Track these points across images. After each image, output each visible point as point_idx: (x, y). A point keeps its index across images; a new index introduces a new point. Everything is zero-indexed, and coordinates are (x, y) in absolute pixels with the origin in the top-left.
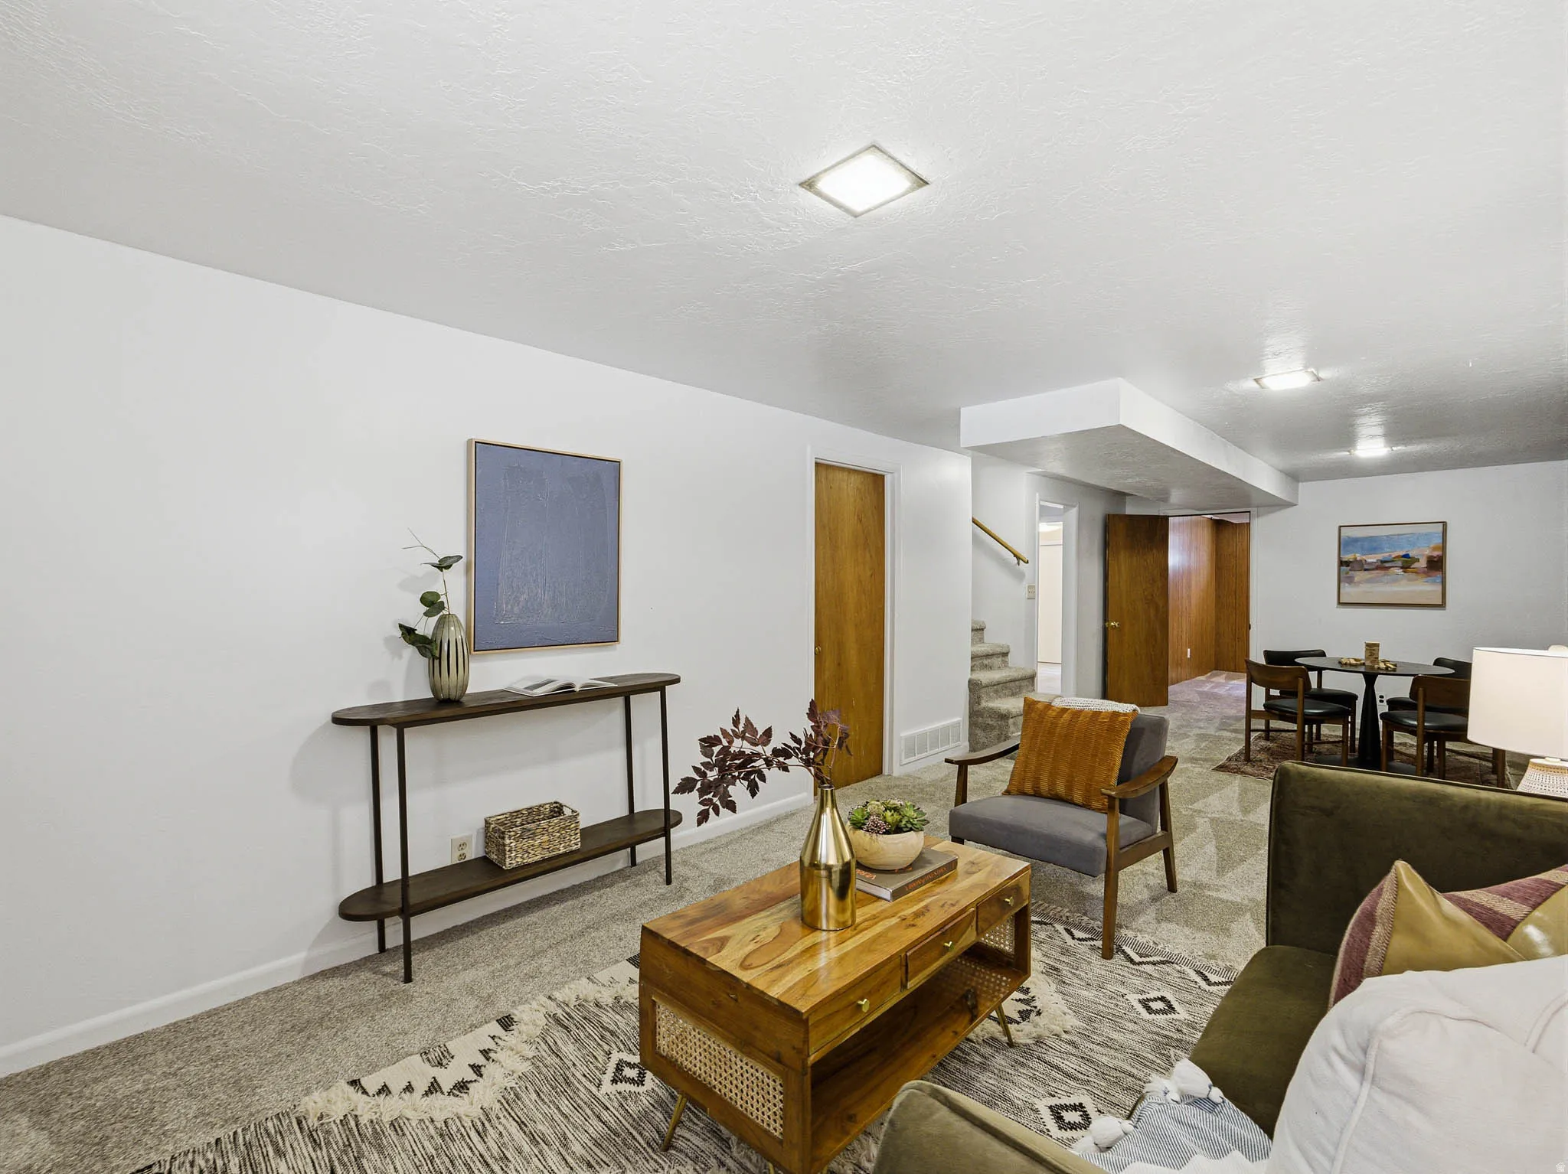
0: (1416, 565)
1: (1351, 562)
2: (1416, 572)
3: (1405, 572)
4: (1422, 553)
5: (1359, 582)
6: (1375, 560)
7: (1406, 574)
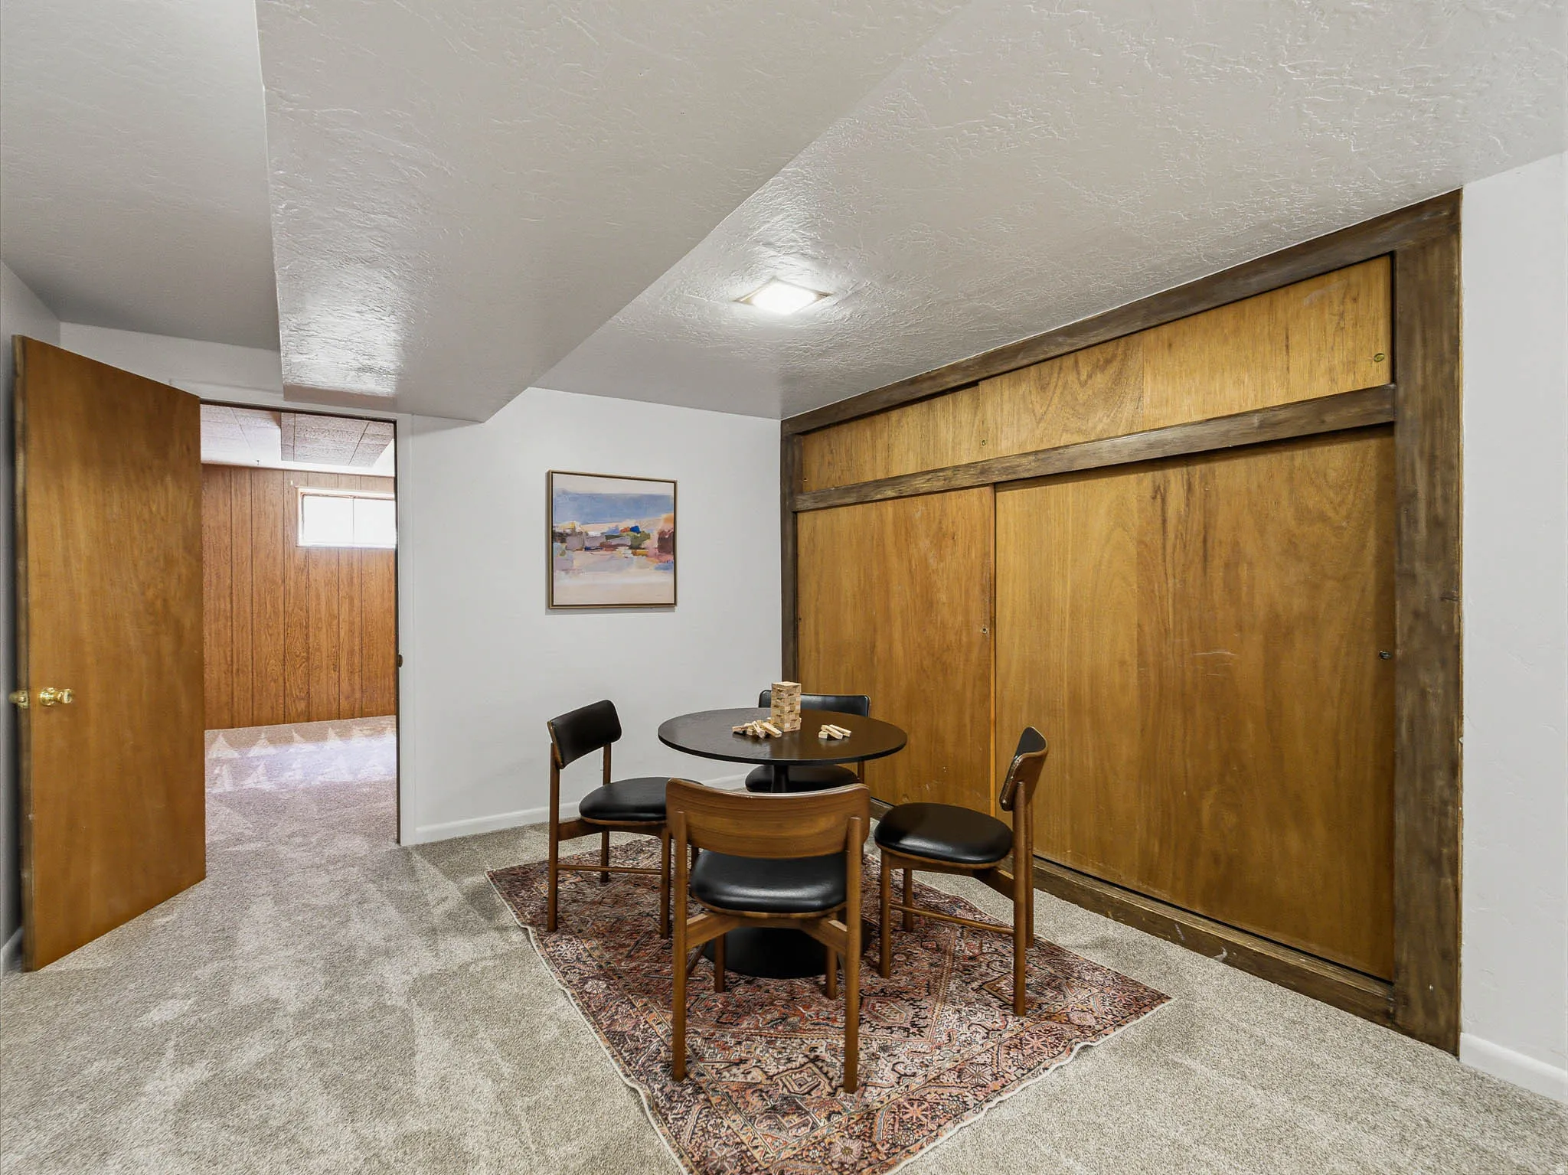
0: (647, 543)
1: (567, 535)
2: (647, 556)
3: (634, 554)
4: (654, 525)
5: (580, 571)
6: (599, 534)
7: (636, 557)
